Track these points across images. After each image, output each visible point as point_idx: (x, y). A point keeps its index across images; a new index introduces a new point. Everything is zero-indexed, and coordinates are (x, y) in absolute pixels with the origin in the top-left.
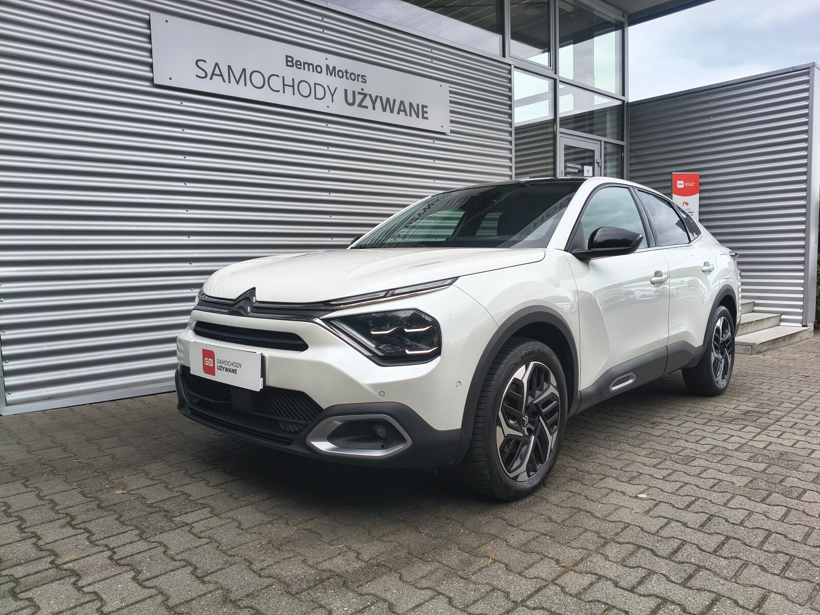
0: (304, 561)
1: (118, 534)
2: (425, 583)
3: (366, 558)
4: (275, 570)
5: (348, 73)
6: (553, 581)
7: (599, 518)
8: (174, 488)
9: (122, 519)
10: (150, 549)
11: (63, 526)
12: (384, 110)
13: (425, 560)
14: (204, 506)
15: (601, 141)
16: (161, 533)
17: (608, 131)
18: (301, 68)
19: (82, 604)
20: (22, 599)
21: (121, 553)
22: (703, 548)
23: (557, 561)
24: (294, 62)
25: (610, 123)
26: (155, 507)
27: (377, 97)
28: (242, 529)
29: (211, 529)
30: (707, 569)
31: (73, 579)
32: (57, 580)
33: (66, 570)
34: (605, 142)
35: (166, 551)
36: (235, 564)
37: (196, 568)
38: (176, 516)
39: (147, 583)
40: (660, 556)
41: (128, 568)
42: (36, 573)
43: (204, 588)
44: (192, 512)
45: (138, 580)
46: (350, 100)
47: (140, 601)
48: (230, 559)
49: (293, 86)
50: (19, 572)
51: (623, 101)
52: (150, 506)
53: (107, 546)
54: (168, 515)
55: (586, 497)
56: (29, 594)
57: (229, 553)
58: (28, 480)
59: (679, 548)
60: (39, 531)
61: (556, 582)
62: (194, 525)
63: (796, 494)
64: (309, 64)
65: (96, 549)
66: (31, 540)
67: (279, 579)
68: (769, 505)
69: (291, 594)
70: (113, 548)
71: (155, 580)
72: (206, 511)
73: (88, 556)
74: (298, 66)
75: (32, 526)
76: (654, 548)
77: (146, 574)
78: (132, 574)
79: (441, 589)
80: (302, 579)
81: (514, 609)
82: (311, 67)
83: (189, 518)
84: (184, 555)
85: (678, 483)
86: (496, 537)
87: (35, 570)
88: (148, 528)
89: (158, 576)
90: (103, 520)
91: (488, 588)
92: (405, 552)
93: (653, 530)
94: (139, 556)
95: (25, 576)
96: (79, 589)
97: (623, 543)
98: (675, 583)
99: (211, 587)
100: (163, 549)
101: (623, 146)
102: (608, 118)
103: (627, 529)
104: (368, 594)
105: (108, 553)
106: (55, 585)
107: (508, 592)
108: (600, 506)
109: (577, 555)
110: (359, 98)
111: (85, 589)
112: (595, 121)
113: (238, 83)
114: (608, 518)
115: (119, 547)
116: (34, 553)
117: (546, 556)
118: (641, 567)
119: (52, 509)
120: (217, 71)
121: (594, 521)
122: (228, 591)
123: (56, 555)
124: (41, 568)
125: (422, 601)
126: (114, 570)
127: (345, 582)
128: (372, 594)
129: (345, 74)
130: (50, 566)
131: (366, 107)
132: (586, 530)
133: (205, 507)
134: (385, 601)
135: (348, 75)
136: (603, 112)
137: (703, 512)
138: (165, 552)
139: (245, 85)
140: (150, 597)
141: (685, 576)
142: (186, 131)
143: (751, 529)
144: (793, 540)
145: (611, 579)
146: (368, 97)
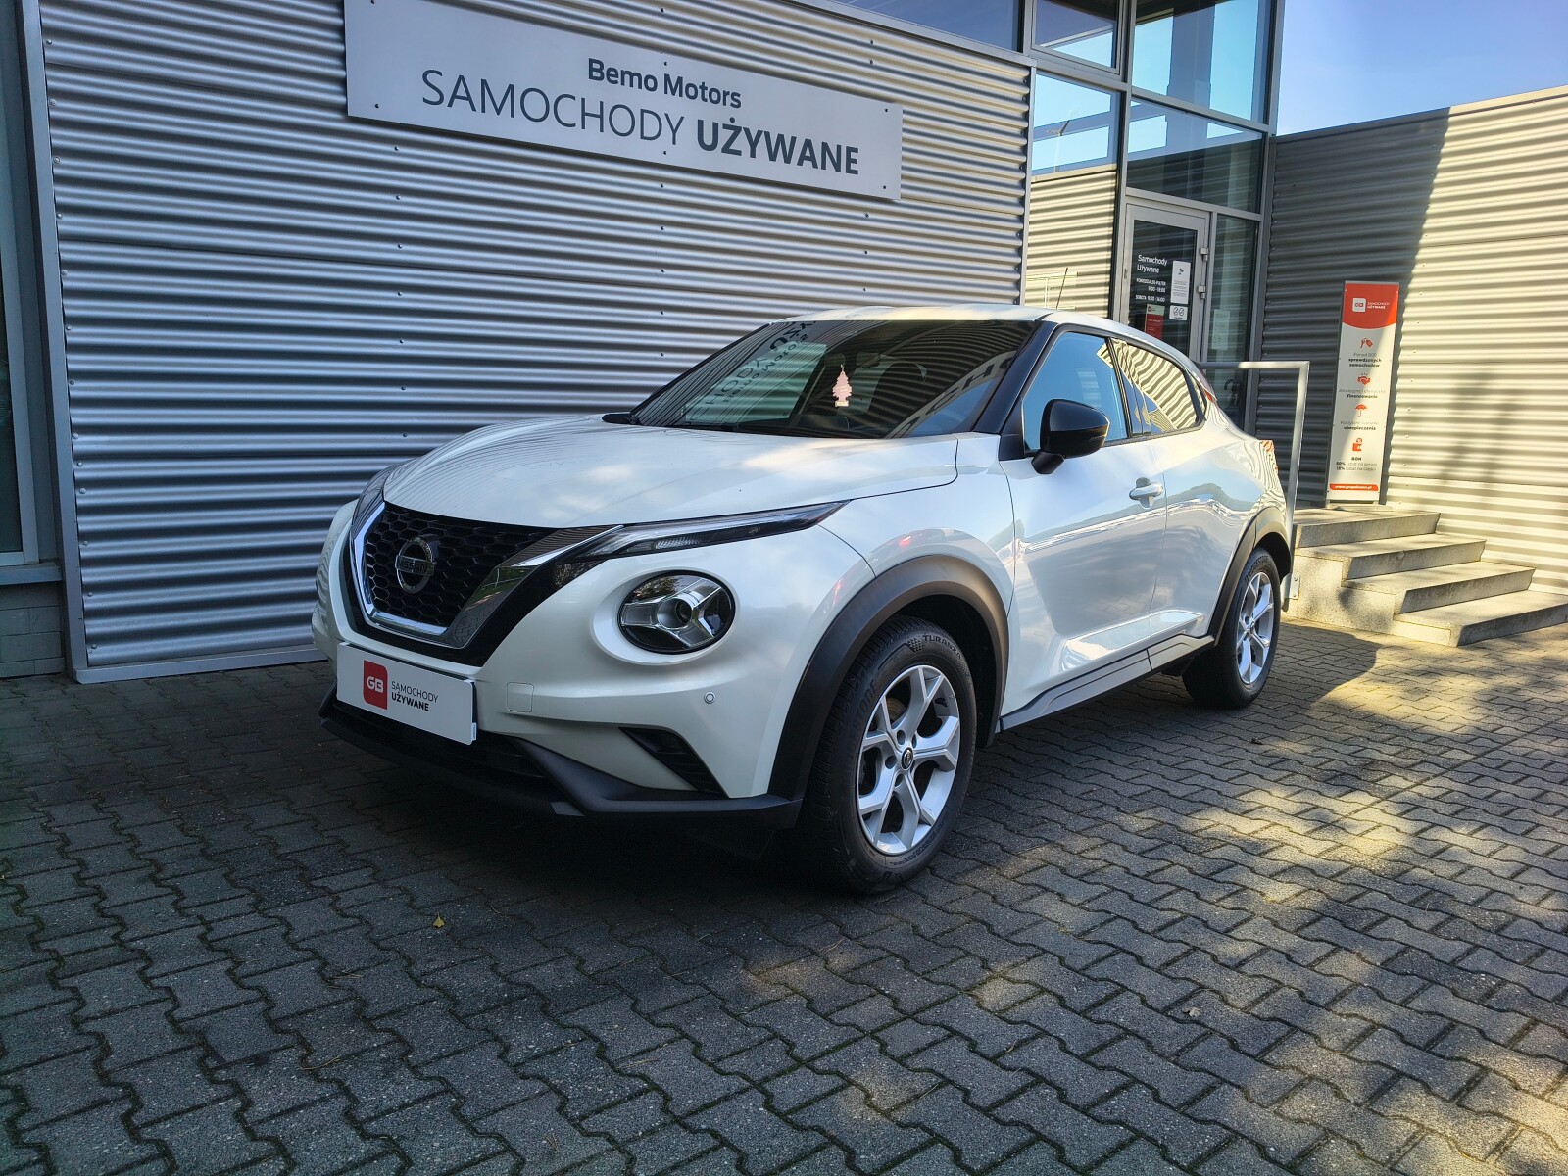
0: (493, 968)
1: (222, 900)
2: (668, 1018)
3: (590, 969)
4: (445, 978)
5: (706, 89)
6: (873, 1032)
7: (999, 936)
8: (326, 830)
9: (233, 877)
10: (264, 928)
11: (142, 881)
12: (773, 157)
13: (683, 982)
14: (367, 864)
15: (1211, 213)
16: (287, 904)
17: (1231, 192)
18: (616, 82)
19: (148, 1003)
20: (63, 988)
21: (220, 930)
22: (1149, 1002)
23: (895, 1001)
24: (604, 71)
25: (1236, 178)
26: (289, 860)
27: (759, 133)
28: (414, 908)
29: (366, 903)
30: (1139, 1037)
31: (140, 966)
32: (118, 964)
33: (133, 950)
34: (1219, 214)
35: (287, 933)
36: (387, 962)
37: (326, 964)
38: (317, 879)
39: (247, 982)
40: (1070, 1009)
41: (224, 955)
42: (89, 950)
43: (329, 996)
44: (345, 872)
45: (234, 974)
46: (708, 140)
47: (231, 1007)
48: (381, 954)
49: (601, 116)
50: (65, 946)
51: (1265, 134)
52: (280, 857)
53: (200, 918)
54: (305, 877)
55: (994, 897)
56: (76, 981)
57: (382, 944)
58: (103, 800)
59: (1108, 998)
60: (105, 884)
61: (878, 1034)
62: (340, 895)
63: (1364, 924)
64: (632, 75)
65: (184, 921)
66: (92, 898)
67: (445, 992)
68: (1305, 938)
69: (456, 1016)
70: (210, 922)
71: (260, 976)
72: (365, 873)
73: (169, 931)
74: (612, 79)
75: (96, 877)
76: (1065, 995)
77: (249, 967)
78: (229, 964)
79: (692, 1028)
80: (480, 995)
81: (792, 1069)
82: (636, 79)
83: (335, 884)
84: (315, 943)
85: (1166, 886)
86: (813, 953)
87: (88, 946)
88: (271, 893)
89: (266, 971)
90: (204, 875)
91: (767, 1033)
92: (656, 966)
93: (1080, 963)
94: (246, 937)
95: (73, 954)
96: (147, 981)
97: (1019, 982)
98: (1071, 1053)
99: (341, 995)
100: (284, 930)
101: (1258, 223)
102: (1233, 165)
103: (1037, 959)
104: (574, 1027)
105: (200, 929)
106: (113, 971)
107: (794, 1044)
108: (1011, 914)
109: (932, 993)
110: (724, 136)
111: (155, 982)
112: (1206, 169)
113: (498, 111)
114: (1014, 938)
115: (219, 920)
116: (92, 919)
117: (882, 992)
118: (1029, 1024)
119: (131, 850)
120: (460, 92)
121: (988, 938)
122: (365, 1003)
123: (124, 926)
124: (98, 943)
125: (652, 1045)
126: (202, 957)
127: (546, 1006)
128: (579, 1027)
129: (699, 91)
130: (112, 941)
131: (738, 153)
132: (968, 954)
133: (366, 867)
134: (596, 1039)
135: (707, 93)
136: (1223, 152)
137: (1181, 941)
138: (285, 935)
139: (512, 115)
140: (246, 1003)
141: (1094, 1044)
142: (403, 199)
143: (1250, 976)
144: (1311, 1002)
145: (968, 1039)
146: (742, 134)
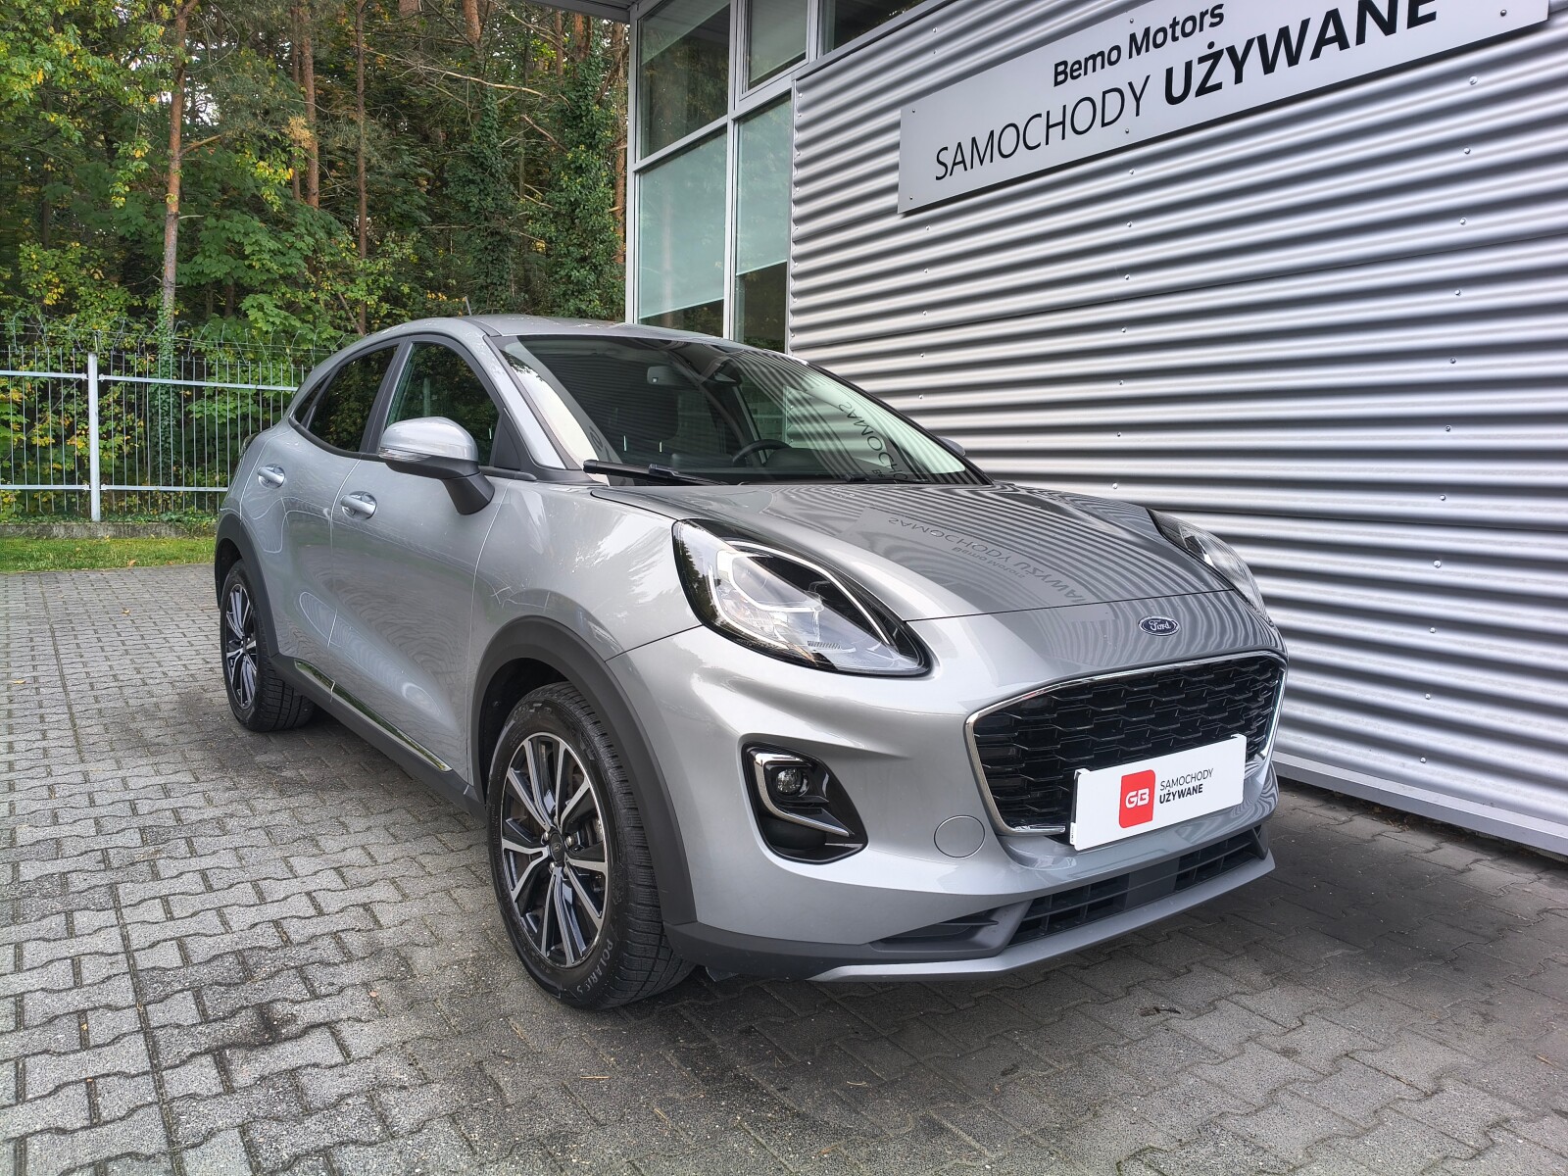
5: (1178, 23)
12: (1269, 67)
18: (1080, 75)
24: (1068, 70)
27: (1250, 43)
46: (1177, 91)
49: (1063, 123)
64: (1093, 57)
74: (1075, 74)
82: (1099, 59)
110: (1199, 72)
113: (982, 162)
120: (958, 158)
129: (1170, 31)
131: (1218, 86)
135: (1178, 28)
139: (992, 161)
146: (1225, 58)
